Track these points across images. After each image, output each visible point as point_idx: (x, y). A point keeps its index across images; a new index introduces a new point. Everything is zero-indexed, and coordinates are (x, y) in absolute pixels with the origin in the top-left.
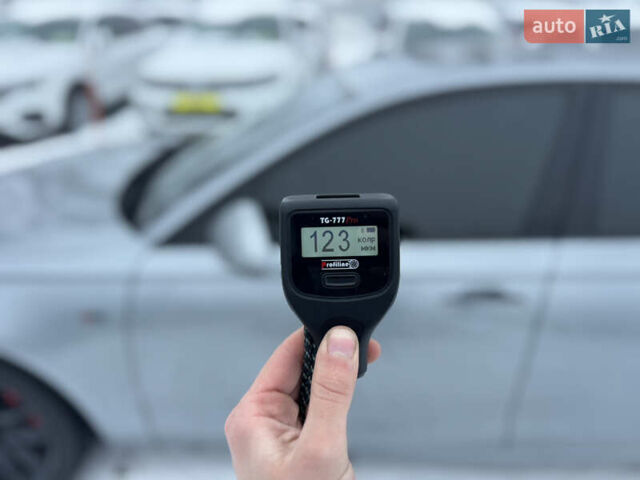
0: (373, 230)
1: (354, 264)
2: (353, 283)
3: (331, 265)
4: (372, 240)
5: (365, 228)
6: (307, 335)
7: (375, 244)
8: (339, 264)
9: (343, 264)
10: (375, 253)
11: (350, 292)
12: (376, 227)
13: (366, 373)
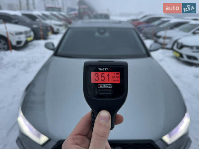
0: (118, 74)
1: (110, 86)
2: (110, 93)
3: (102, 86)
4: (117, 77)
5: (115, 73)
6: (92, 113)
7: (119, 79)
8: (105, 86)
9: (106, 86)
10: (119, 82)
11: (109, 97)
12: (119, 73)
13: (114, 128)
